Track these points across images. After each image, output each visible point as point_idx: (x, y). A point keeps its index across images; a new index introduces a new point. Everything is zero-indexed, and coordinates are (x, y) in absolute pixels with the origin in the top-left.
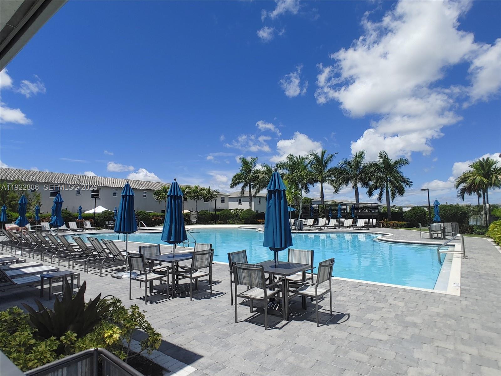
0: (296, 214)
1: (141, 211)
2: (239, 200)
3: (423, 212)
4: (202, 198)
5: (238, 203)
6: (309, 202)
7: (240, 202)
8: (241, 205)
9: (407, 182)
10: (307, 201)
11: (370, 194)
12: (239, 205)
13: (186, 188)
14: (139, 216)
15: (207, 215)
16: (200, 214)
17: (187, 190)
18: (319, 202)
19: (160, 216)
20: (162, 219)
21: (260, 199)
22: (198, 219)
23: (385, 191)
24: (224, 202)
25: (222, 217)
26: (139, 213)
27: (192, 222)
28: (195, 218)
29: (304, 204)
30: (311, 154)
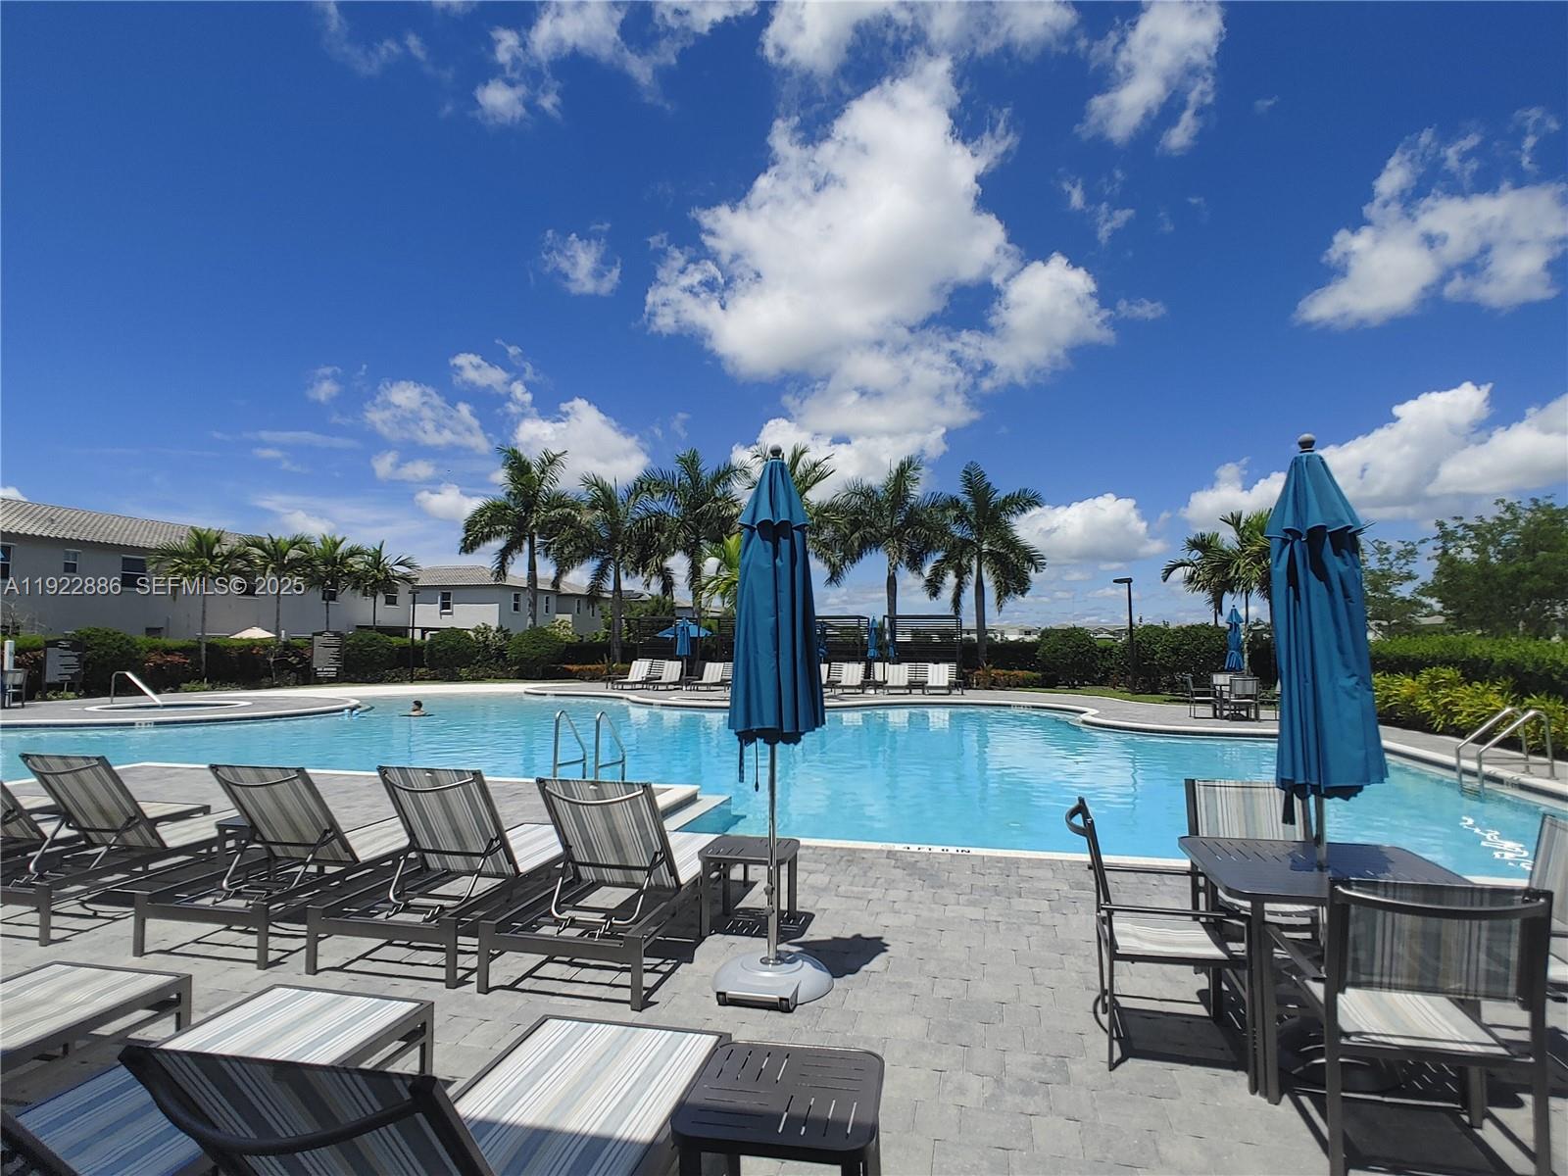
0: (708, 646)
1: (97, 630)
2: (443, 599)
3: (1090, 643)
4: (350, 587)
5: (438, 606)
6: (666, 609)
7: (446, 606)
8: (451, 614)
9: (1031, 557)
10: (660, 609)
11: (934, 587)
12: (441, 614)
13: (293, 544)
14: (88, 649)
15: (383, 647)
16: (353, 647)
17: (293, 553)
18: (687, 611)
19: (176, 650)
20: (191, 664)
21: (517, 597)
22: (345, 664)
23: (972, 580)
24: (395, 604)
25: (438, 655)
26: (88, 637)
27: (320, 675)
28: (333, 661)
29: (654, 615)
30: (757, 456)
